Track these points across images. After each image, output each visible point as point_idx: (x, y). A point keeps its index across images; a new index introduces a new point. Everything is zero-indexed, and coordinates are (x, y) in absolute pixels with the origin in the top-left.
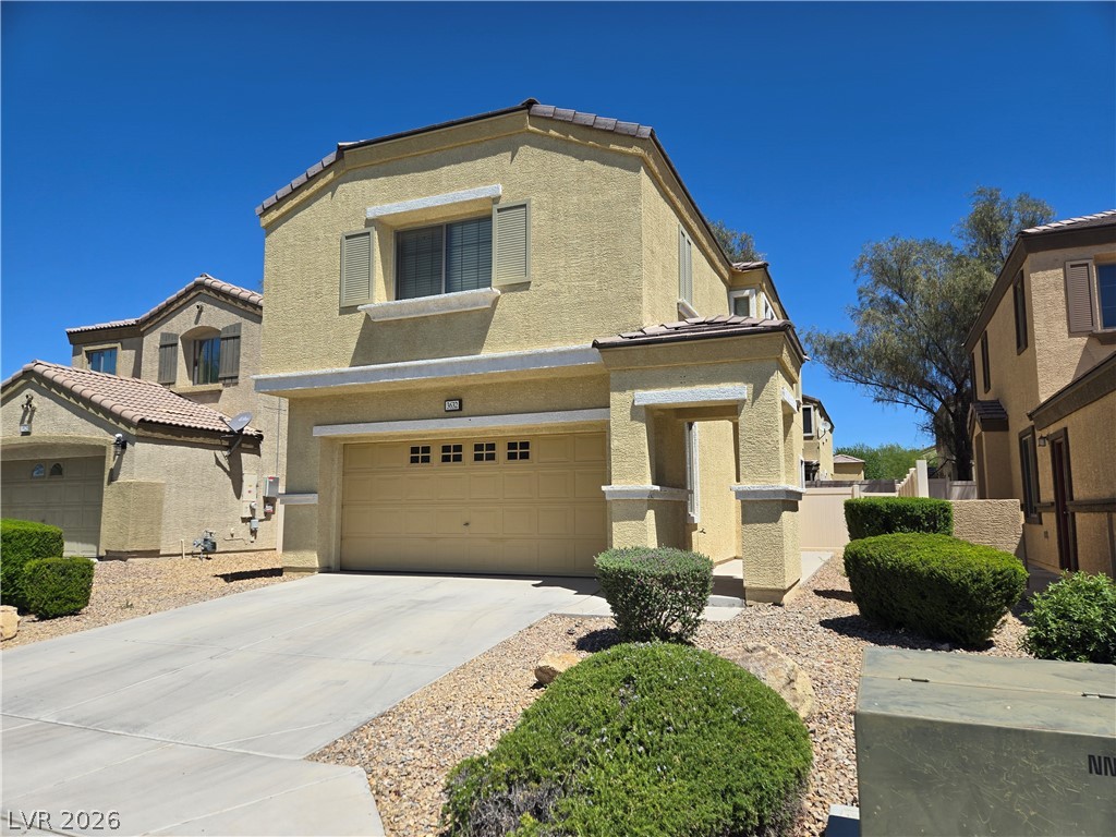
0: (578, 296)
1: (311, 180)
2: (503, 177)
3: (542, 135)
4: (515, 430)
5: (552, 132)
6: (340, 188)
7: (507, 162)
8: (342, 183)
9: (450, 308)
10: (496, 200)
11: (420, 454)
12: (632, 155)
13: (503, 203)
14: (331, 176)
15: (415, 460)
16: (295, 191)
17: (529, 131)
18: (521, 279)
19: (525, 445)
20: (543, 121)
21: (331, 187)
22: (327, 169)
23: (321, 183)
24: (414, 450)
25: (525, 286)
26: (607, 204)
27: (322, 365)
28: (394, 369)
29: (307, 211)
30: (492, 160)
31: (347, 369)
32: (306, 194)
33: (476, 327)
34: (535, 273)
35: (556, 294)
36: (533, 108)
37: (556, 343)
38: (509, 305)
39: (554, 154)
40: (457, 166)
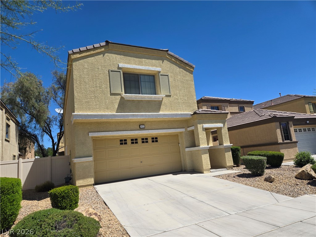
0: (183, 101)
1: (95, 48)
2: (161, 66)
3: (170, 59)
4: (155, 134)
5: (173, 59)
6: (106, 54)
7: (161, 63)
8: (107, 53)
9: (151, 99)
10: (159, 72)
11: (123, 142)
12: (191, 70)
13: (161, 73)
14: (103, 49)
15: (121, 144)
16: (88, 50)
17: (166, 57)
18: (168, 94)
19: (156, 138)
20: (170, 56)
21: (103, 53)
22: (101, 47)
23: (99, 51)
24: (121, 141)
25: (170, 96)
26: (187, 80)
27: (104, 111)
28: (134, 115)
29: (92, 58)
30: (157, 61)
31: (115, 113)
32: (92, 52)
33: (158, 105)
34: (172, 93)
35: (177, 99)
36: (168, 52)
37: (179, 112)
38: (166, 100)
39: (173, 65)
40: (147, 60)
